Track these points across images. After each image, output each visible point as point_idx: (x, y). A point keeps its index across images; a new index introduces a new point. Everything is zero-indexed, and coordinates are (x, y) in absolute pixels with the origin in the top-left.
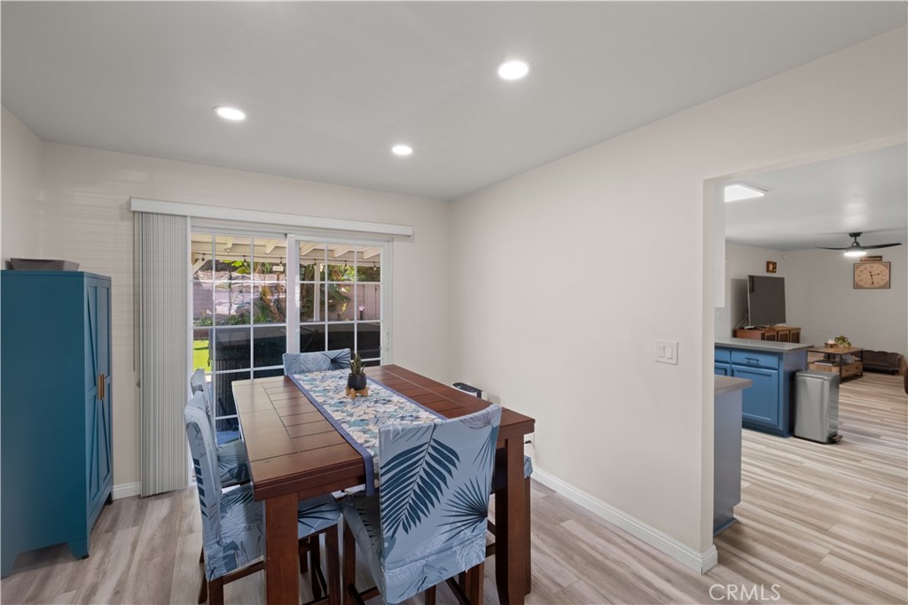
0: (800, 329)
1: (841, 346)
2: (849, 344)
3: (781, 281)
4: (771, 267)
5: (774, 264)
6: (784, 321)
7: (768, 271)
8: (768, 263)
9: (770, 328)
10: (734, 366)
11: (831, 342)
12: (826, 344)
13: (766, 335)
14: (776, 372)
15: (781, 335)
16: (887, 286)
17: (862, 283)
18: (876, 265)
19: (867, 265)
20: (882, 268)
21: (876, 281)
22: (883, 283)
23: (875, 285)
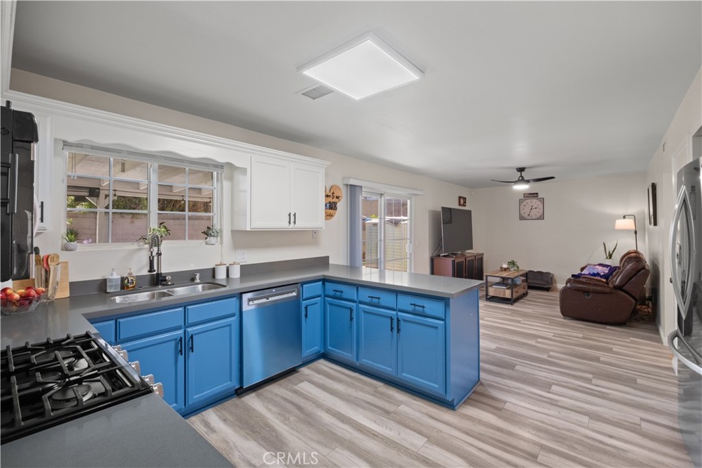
0: (483, 254)
1: (512, 269)
2: (518, 267)
3: (469, 212)
4: (462, 201)
5: (465, 199)
6: (472, 248)
7: (460, 205)
8: (460, 198)
9: (461, 254)
10: (399, 313)
11: (505, 266)
12: (501, 268)
13: (456, 261)
14: (442, 322)
15: (469, 261)
16: (542, 217)
17: (525, 215)
18: (534, 200)
19: (529, 201)
20: (538, 203)
21: (535, 213)
22: (539, 215)
23: (534, 217)
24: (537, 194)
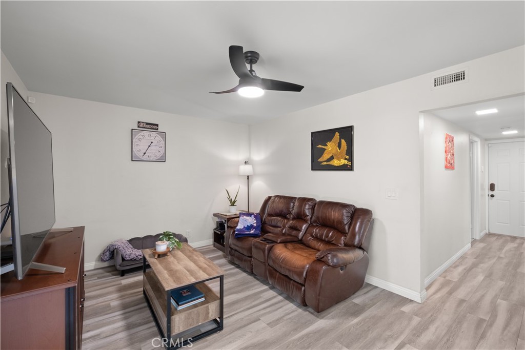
16: (162, 160)
17: (140, 155)
18: (154, 134)
19: (146, 133)
20: (159, 138)
21: (154, 152)
22: (159, 155)
23: (153, 158)
24: (157, 125)
